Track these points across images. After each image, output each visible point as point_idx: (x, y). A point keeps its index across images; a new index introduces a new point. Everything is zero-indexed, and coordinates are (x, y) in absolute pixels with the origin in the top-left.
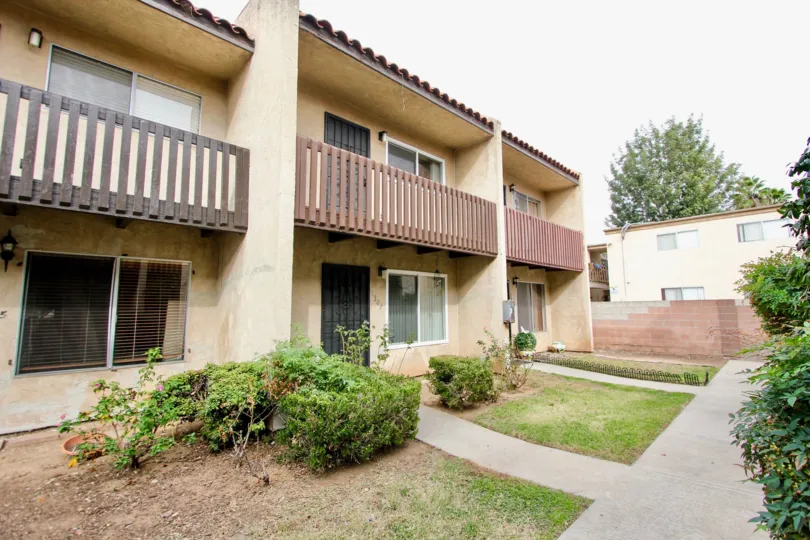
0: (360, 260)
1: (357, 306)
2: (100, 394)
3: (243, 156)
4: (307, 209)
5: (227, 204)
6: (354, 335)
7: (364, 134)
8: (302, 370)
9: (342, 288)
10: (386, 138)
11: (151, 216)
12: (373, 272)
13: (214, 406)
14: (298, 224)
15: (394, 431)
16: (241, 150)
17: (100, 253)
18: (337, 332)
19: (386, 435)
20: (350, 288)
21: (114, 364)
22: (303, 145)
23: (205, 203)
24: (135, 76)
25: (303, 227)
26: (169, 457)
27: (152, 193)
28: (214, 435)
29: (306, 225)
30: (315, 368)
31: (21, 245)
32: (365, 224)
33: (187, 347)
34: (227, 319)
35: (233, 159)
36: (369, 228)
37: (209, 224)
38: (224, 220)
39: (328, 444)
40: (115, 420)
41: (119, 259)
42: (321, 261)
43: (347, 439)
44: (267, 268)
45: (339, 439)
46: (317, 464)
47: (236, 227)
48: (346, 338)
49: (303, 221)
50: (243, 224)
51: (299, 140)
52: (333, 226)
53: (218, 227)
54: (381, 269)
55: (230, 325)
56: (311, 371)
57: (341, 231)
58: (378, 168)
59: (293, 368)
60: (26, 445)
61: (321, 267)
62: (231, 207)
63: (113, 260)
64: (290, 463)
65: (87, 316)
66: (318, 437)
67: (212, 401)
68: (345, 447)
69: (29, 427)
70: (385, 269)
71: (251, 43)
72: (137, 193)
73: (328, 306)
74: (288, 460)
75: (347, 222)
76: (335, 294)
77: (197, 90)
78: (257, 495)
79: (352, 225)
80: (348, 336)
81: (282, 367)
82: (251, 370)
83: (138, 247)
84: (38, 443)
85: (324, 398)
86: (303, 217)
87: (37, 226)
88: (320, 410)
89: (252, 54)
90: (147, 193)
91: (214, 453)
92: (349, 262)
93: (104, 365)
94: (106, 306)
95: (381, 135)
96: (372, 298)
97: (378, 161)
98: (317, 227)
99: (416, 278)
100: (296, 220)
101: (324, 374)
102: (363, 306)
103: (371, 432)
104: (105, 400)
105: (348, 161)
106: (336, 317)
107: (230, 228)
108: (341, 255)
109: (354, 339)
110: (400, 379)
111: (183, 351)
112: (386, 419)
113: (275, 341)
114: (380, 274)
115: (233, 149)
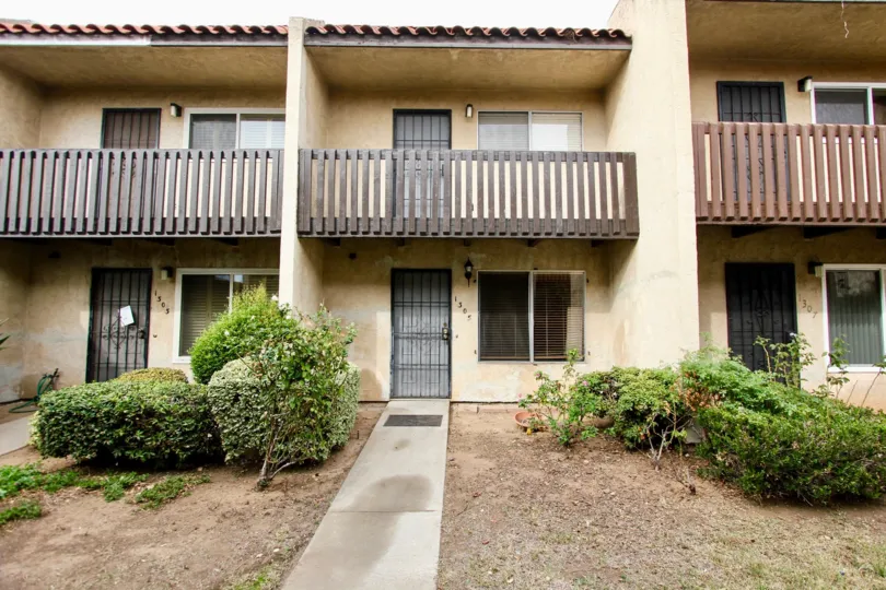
0: (777, 255)
1: (777, 314)
2: (541, 382)
3: (629, 160)
4: (710, 205)
5: (618, 213)
6: (784, 349)
7: (773, 90)
8: (724, 384)
9: (755, 292)
10: (810, 86)
11: (558, 235)
12: (800, 269)
13: (629, 407)
14: (699, 223)
15: (863, 478)
16: (627, 155)
17: (520, 269)
18: (758, 345)
19: (851, 480)
20: (766, 292)
21: (535, 360)
22: (699, 131)
23: (598, 216)
24: (530, 113)
25: (705, 225)
26: (591, 445)
27: (557, 214)
28: (629, 433)
29: (709, 222)
30: (738, 384)
31: (475, 268)
32: (790, 210)
33: (587, 349)
34: (622, 327)
35: (620, 166)
36: (797, 214)
37: (603, 235)
38: (616, 229)
39: (766, 470)
40: (550, 405)
41: (532, 273)
42: (724, 260)
43: (792, 472)
44: (667, 274)
45: (780, 468)
46: (752, 489)
47: (628, 234)
48: (774, 353)
49: (705, 219)
50: (635, 231)
51: (695, 128)
52: (744, 219)
53: (612, 237)
54: (812, 266)
55: (627, 332)
56: (734, 387)
57: (755, 223)
58: (806, 133)
59: (711, 380)
60: (489, 412)
61: (723, 266)
62: (622, 216)
63: (528, 274)
64: (714, 480)
65: (515, 318)
66: (752, 459)
67: (626, 401)
68: (789, 480)
69: (489, 400)
70: (821, 264)
71: (629, 40)
72: (546, 216)
73: (736, 315)
74: (711, 477)
75: (764, 210)
76: (745, 299)
77: (578, 108)
78: (685, 501)
79: (771, 213)
80: (776, 350)
81: (697, 378)
82: (657, 378)
83: (544, 262)
84: (496, 413)
85: (758, 418)
86: (705, 214)
87: (482, 252)
88: (754, 431)
89: (630, 51)
90: (553, 216)
91: (632, 451)
92: (762, 259)
93: (528, 360)
94: (527, 312)
95: (801, 86)
96: (799, 304)
97: (804, 123)
98: (723, 223)
99: (877, 274)
100: (698, 219)
101: (752, 392)
102: (786, 314)
103: (827, 470)
104: (542, 388)
105: (747, 134)
106: (747, 327)
107: (623, 236)
108: (749, 252)
109: (786, 354)
110: (868, 413)
111: (583, 353)
112: (851, 461)
113: (682, 350)
114: (812, 271)
115: (620, 156)
